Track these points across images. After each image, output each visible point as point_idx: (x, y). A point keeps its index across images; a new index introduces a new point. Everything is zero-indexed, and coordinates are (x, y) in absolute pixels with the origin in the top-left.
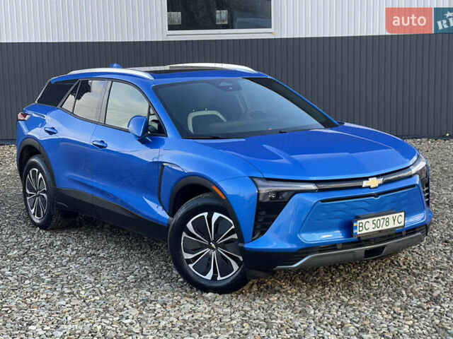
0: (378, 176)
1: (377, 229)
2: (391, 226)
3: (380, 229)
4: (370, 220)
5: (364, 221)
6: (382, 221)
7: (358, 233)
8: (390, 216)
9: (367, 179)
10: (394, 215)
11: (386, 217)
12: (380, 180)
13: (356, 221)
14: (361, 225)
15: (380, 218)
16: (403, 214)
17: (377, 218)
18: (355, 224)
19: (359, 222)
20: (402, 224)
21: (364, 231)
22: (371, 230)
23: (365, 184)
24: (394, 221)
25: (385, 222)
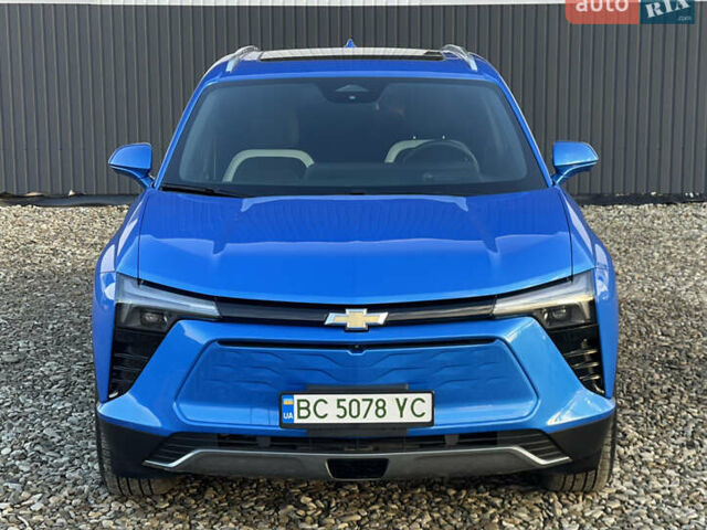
0: (372, 308)
1: (348, 420)
2: (393, 417)
3: (360, 420)
4: (332, 398)
5: (313, 398)
6: (364, 405)
7: (297, 421)
8: (390, 398)
9: (341, 309)
10: (401, 397)
11: (375, 397)
13: (291, 394)
14: (303, 404)
15: (359, 397)
16: (428, 397)
17: (349, 397)
18: (286, 401)
19: (297, 397)
20: (427, 418)
21: (313, 420)
22: (332, 419)
23: (332, 318)
24: (401, 409)
25: (373, 407)
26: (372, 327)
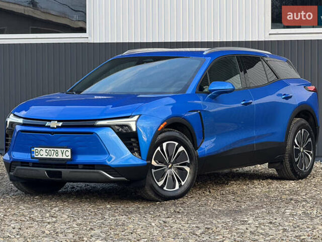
0: (59, 121)
1: (48, 157)
2: (60, 156)
3: (51, 157)
4: (44, 149)
5: (39, 149)
6: (53, 152)
7: (35, 156)
8: (59, 150)
9: (50, 121)
10: (62, 150)
11: (55, 149)
12: (60, 124)
13: (34, 148)
14: (37, 151)
15: (51, 149)
16: (69, 150)
17: (48, 149)
18: (32, 150)
19: (35, 148)
20: (70, 157)
21: (39, 156)
22: (44, 156)
23: (48, 124)
24: (62, 154)
25: (55, 153)
26: (58, 127)
